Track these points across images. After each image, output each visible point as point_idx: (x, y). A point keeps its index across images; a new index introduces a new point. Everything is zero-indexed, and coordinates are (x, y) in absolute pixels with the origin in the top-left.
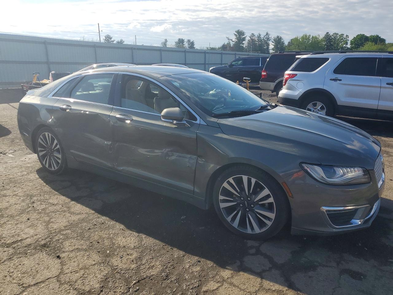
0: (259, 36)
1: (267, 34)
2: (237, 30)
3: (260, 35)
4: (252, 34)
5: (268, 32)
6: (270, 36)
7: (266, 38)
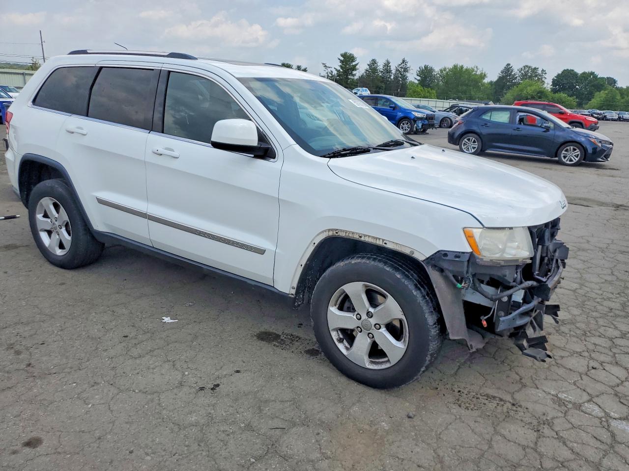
0: (387, 64)
1: (404, 61)
2: (343, 52)
3: (389, 63)
4: (373, 60)
5: (405, 59)
6: (408, 65)
7: (402, 68)
